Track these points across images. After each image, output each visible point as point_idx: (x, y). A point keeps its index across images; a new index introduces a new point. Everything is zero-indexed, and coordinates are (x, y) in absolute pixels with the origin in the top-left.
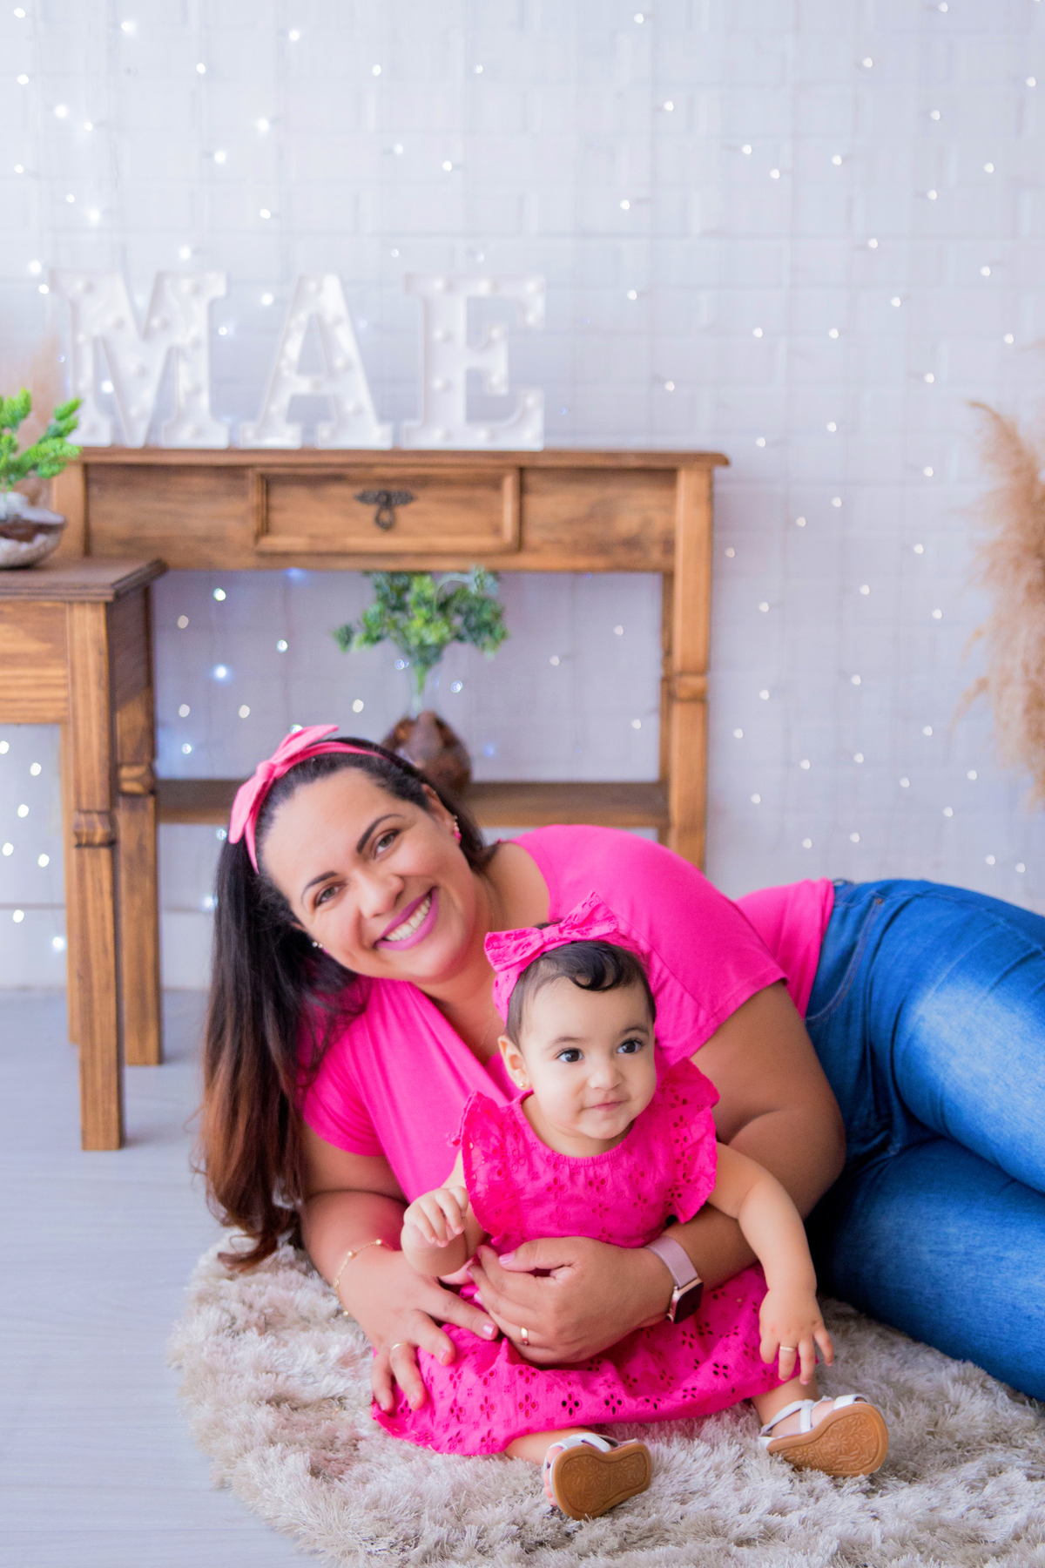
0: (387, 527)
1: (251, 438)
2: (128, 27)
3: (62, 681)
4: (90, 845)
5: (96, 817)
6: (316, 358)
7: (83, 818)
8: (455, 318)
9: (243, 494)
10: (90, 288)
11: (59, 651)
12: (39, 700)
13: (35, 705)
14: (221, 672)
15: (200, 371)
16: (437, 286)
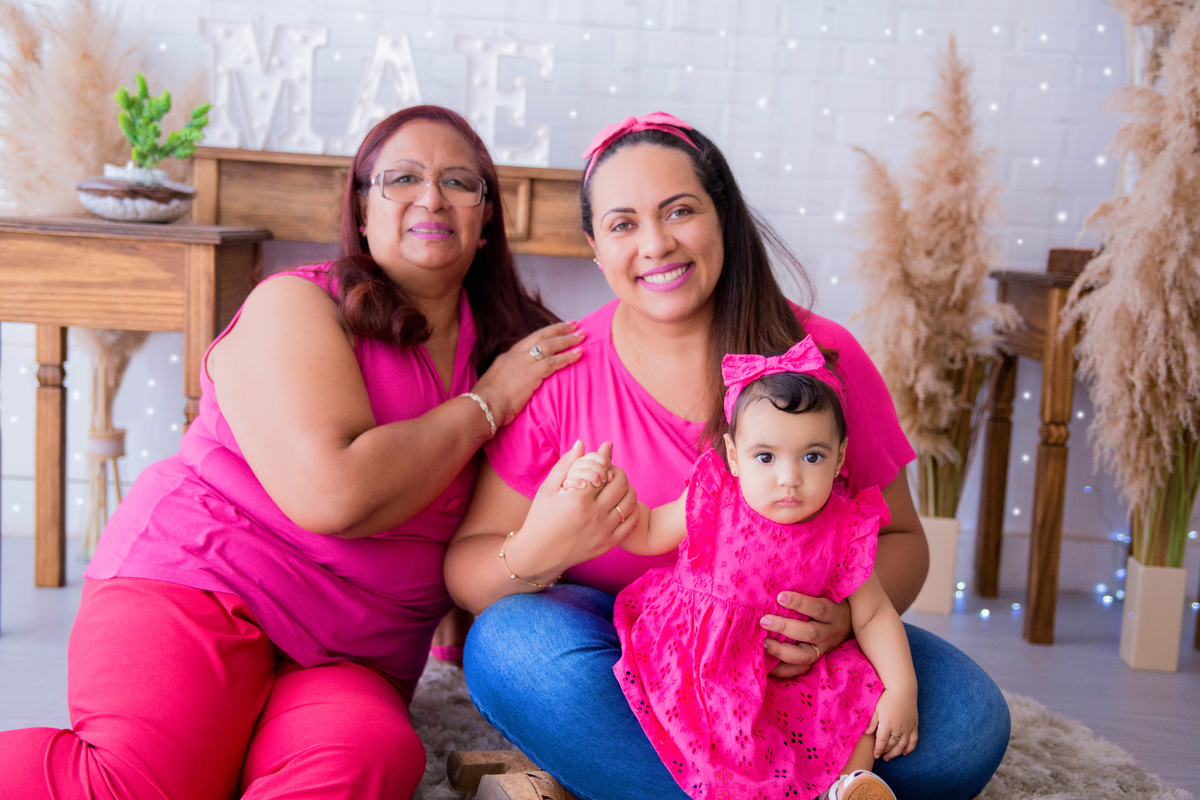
1: (339, 148)
3: (180, 302)
7: (191, 402)
8: (490, 69)
9: (331, 188)
10: (228, 34)
11: (180, 280)
12: (162, 315)
13: (160, 318)
15: (305, 98)
16: (478, 45)
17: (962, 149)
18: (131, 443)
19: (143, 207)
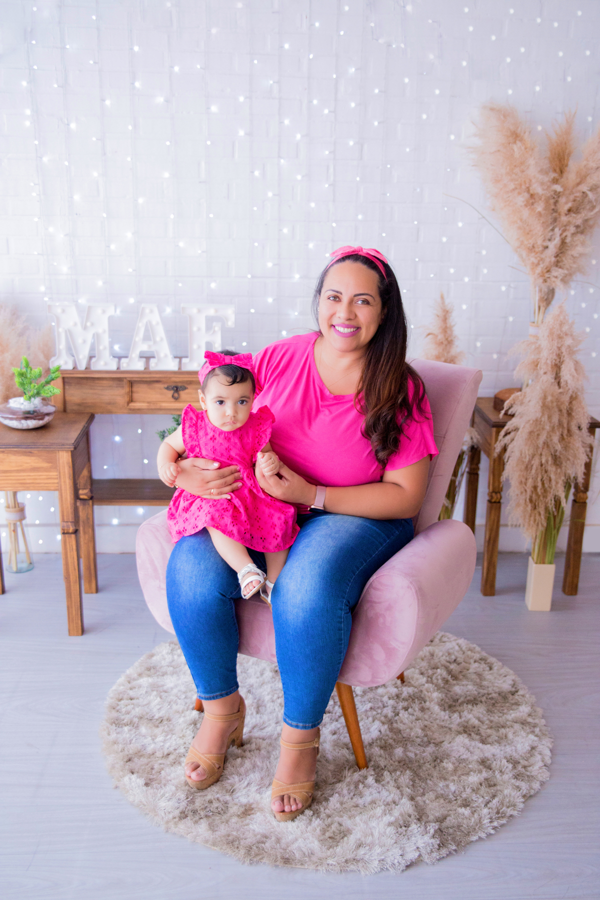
0: (176, 399)
1: (125, 365)
2: (77, 197)
3: (56, 477)
4: (68, 533)
5: (70, 523)
6: (148, 336)
7: (65, 524)
8: (200, 322)
9: (123, 387)
10: (63, 311)
11: (55, 467)
12: (48, 483)
14: (117, 439)
15: (106, 340)
16: (195, 311)
17: (448, 352)
18: (28, 512)
19: (32, 424)
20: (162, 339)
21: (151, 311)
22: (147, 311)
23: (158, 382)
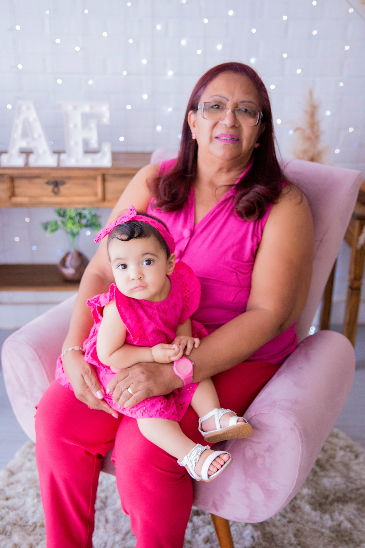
0: (56, 193)
1: (6, 161)
6: (26, 133)
9: (4, 183)
16: (70, 108)
17: (315, 146)
20: (40, 136)
21: (28, 108)
22: (24, 108)
23: (38, 177)
